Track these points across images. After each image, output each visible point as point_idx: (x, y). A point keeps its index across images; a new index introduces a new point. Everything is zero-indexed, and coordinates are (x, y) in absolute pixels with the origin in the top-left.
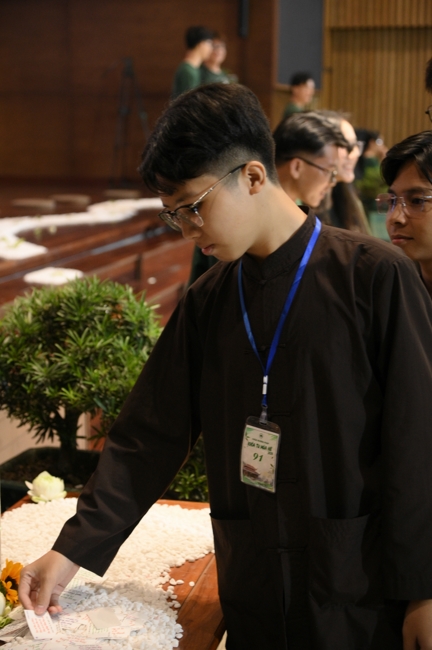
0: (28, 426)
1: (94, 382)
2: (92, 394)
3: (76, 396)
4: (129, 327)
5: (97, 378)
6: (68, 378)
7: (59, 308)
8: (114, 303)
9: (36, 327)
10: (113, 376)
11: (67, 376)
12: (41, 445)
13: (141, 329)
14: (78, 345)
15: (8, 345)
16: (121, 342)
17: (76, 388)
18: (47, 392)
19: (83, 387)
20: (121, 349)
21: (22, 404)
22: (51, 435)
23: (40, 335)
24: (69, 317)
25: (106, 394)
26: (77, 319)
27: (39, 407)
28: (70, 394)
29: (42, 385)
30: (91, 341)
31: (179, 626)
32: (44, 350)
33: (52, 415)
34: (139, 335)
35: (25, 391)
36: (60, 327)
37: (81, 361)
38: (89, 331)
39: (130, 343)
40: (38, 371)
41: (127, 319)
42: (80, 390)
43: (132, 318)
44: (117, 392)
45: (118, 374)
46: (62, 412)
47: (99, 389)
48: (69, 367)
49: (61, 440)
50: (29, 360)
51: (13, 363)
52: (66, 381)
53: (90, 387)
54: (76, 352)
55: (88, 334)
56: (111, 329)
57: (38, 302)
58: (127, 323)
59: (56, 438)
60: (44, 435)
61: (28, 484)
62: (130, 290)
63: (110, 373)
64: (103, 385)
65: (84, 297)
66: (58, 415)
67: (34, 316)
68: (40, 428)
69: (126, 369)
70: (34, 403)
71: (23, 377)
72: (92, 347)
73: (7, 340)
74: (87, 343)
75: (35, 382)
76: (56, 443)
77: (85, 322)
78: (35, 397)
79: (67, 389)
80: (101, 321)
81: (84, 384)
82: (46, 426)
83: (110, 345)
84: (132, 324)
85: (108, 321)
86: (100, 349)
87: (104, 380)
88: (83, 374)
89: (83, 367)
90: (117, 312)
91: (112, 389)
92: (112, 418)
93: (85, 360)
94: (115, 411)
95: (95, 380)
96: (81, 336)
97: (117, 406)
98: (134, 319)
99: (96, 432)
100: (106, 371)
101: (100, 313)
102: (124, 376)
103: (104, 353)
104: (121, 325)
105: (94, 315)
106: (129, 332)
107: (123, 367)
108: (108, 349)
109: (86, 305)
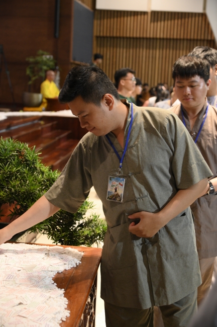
1: (13, 188)
2: (13, 193)
3: (4, 194)
4: (28, 162)
5: (15, 186)
8: (20, 152)
13: (33, 163)
14: (4, 170)
16: (25, 170)
17: (4, 190)
20: (25, 173)
25: (19, 193)
26: (3, 158)
30: (10, 169)
34: (33, 166)
37: (6, 178)
38: (9, 164)
39: (28, 170)
42: (6, 191)
47: (15, 191)
53: (11, 190)
54: (4, 173)
55: (8, 166)
56: (19, 163)
58: (26, 160)
62: (27, 145)
63: (20, 184)
64: (17, 189)
65: (6, 147)
69: (28, 182)
72: (10, 172)
74: (8, 169)
77: (6, 159)
80: (14, 160)
81: (8, 189)
83: (19, 170)
84: (29, 161)
85: (17, 159)
86: (14, 172)
87: (18, 186)
88: (7, 184)
89: (7, 181)
90: (22, 156)
91: (22, 191)
92: (21, 205)
93: (8, 177)
94: (23, 201)
95: (14, 187)
96: (5, 166)
97: (24, 199)
98: (30, 158)
99: (11, 213)
100: (18, 182)
101: (14, 156)
102: (28, 185)
103: (16, 175)
104: (24, 162)
105: (11, 156)
106: (28, 165)
107: (27, 180)
108: (18, 173)
109: (7, 152)
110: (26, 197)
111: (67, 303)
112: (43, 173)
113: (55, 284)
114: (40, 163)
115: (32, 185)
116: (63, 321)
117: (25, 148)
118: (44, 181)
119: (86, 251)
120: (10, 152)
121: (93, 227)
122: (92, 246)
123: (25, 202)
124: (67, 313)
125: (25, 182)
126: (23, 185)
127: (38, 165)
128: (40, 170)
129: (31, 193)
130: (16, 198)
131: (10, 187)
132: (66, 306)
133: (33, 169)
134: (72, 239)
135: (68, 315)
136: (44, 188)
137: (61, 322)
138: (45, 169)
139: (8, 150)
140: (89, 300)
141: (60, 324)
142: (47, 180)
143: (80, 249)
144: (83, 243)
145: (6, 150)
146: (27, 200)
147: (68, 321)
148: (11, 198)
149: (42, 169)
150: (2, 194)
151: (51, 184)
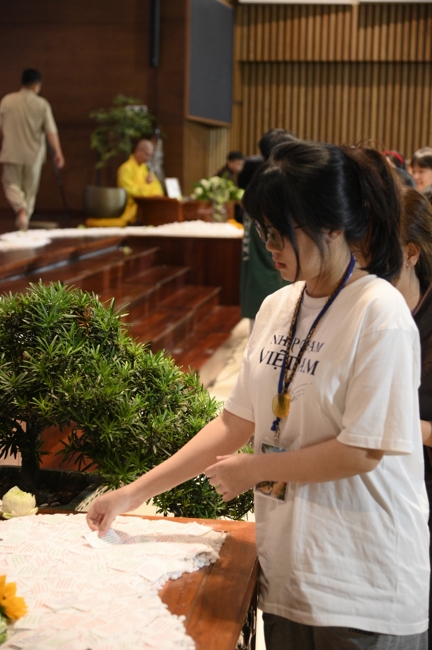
1: (67, 391)
2: (67, 403)
3: (47, 406)
4: (99, 335)
5: (71, 386)
6: (38, 387)
7: (24, 314)
8: (81, 312)
10: (86, 384)
11: (36, 385)
13: (111, 337)
14: (48, 353)
16: (92, 351)
17: (47, 397)
19: (53, 396)
20: (92, 358)
22: (14, 451)
24: (36, 324)
25: (80, 402)
26: (45, 325)
29: (9, 396)
30: (60, 349)
32: (7, 359)
33: (15, 429)
34: (110, 343)
37: (51, 370)
38: (58, 339)
39: (100, 351)
41: (96, 326)
42: (51, 399)
43: (102, 326)
44: (92, 401)
45: (91, 383)
47: (73, 397)
48: (39, 375)
49: (23, 457)
52: (36, 390)
53: (63, 395)
54: (46, 359)
55: (56, 344)
56: (79, 337)
58: (96, 331)
60: (6, 449)
63: (83, 382)
64: (77, 393)
65: (51, 303)
68: (2, 444)
69: (99, 377)
72: (59, 356)
74: (57, 351)
75: (2, 392)
77: (51, 328)
78: (1, 409)
79: (38, 398)
80: (68, 330)
81: (56, 393)
82: (9, 441)
83: (79, 352)
84: (102, 331)
85: (76, 328)
86: (69, 357)
87: (78, 388)
88: (54, 384)
89: (53, 376)
90: (83, 320)
91: (87, 398)
92: (86, 429)
93: (55, 369)
94: (91, 421)
95: (69, 389)
96: (49, 343)
97: (92, 416)
98: (104, 326)
99: (64, 447)
100: (79, 379)
101: (68, 320)
102: (99, 384)
103: (73, 362)
104: (90, 333)
105: (62, 322)
106: (99, 340)
107: (97, 375)
108: (77, 358)
109: (54, 312)
110: (97, 412)
112: (132, 358)
113: (165, 605)
114: (126, 336)
115: (110, 384)
117: (91, 304)
118: (135, 375)
119: (231, 531)
120: (58, 312)
122: (244, 518)
123: (94, 423)
125: (94, 377)
126: (88, 386)
127: (122, 341)
128: (127, 351)
129: (107, 403)
130: (74, 414)
131: (61, 390)
133: (109, 350)
134: (199, 502)
136: (134, 390)
138: (137, 349)
139: (55, 309)
140: (241, 640)
142: (143, 373)
143: (219, 526)
144: (224, 513)
145: (49, 308)
146: (99, 418)
148: (63, 415)
149: (131, 349)
150: (42, 405)
151: (150, 382)
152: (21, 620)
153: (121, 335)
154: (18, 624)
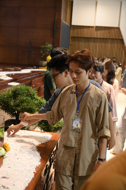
0: (9, 114)
2: (23, 109)
7: (17, 91)
8: (28, 90)
9: (12, 94)
10: (27, 105)
11: (18, 105)
12: (11, 118)
13: (33, 96)
14: (21, 99)
15: (6, 98)
16: (29, 98)
18: (14, 108)
19: (21, 107)
20: (29, 100)
21: (8, 110)
22: (14, 117)
23: (12, 96)
24: (19, 93)
27: (12, 111)
28: (19, 108)
29: (13, 106)
30: (23, 98)
31: (40, 157)
32: (13, 99)
33: (14, 113)
35: (9, 107)
36: (17, 95)
38: (23, 96)
39: (31, 98)
40: (12, 103)
41: (31, 93)
43: (32, 93)
44: (28, 108)
45: (28, 105)
46: (16, 112)
47: (24, 107)
48: (18, 103)
49: (16, 118)
50: (10, 101)
51: (7, 101)
52: (18, 106)
53: (23, 107)
56: (27, 96)
57: (12, 89)
58: (31, 94)
59: (15, 117)
60: (12, 116)
61: (9, 126)
62: (32, 88)
64: (25, 107)
65: (22, 88)
66: (15, 112)
67: (11, 92)
68: (12, 115)
70: (11, 110)
71: (9, 105)
73: (6, 97)
75: (11, 105)
76: (15, 118)
77: (22, 94)
78: (11, 109)
80: (25, 94)
82: (13, 115)
83: (27, 98)
85: (27, 94)
86: (25, 99)
87: (26, 106)
88: (21, 104)
90: (29, 92)
93: (22, 102)
95: (24, 106)
96: (21, 97)
98: (32, 94)
102: (30, 105)
104: (29, 95)
105: (24, 92)
106: (31, 96)
109: (22, 90)
111: (40, 159)
112: (37, 100)
113: (37, 150)
114: (37, 95)
115: (32, 105)
116: (37, 167)
117: (30, 89)
118: (37, 103)
119: (53, 135)
120: (24, 90)
121: (58, 123)
124: (40, 163)
127: (36, 96)
129: (31, 109)
132: (40, 160)
133: (33, 98)
134: (48, 129)
135: (40, 164)
136: (37, 106)
137: (36, 167)
141: (36, 168)
142: (39, 103)
147: (39, 167)
149: (38, 98)
150: (19, 109)
151: (40, 105)
152: (9, 151)
153: (36, 95)
154: (8, 152)
